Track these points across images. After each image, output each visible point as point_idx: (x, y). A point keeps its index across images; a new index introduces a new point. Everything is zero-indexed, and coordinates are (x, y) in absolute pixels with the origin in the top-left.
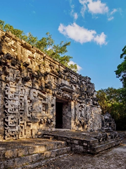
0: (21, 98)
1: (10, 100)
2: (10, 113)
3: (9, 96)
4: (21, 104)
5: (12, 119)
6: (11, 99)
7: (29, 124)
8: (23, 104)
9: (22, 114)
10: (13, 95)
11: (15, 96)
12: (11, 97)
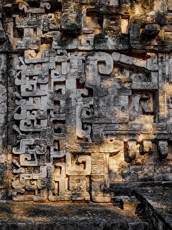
0: (58, 87)
1: (27, 98)
2: (27, 133)
3: (23, 89)
4: (57, 103)
5: (30, 147)
6: (27, 94)
7: (81, 159)
8: (62, 103)
9: (58, 131)
10: (34, 83)
11: (38, 85)
12: (27, 90)
